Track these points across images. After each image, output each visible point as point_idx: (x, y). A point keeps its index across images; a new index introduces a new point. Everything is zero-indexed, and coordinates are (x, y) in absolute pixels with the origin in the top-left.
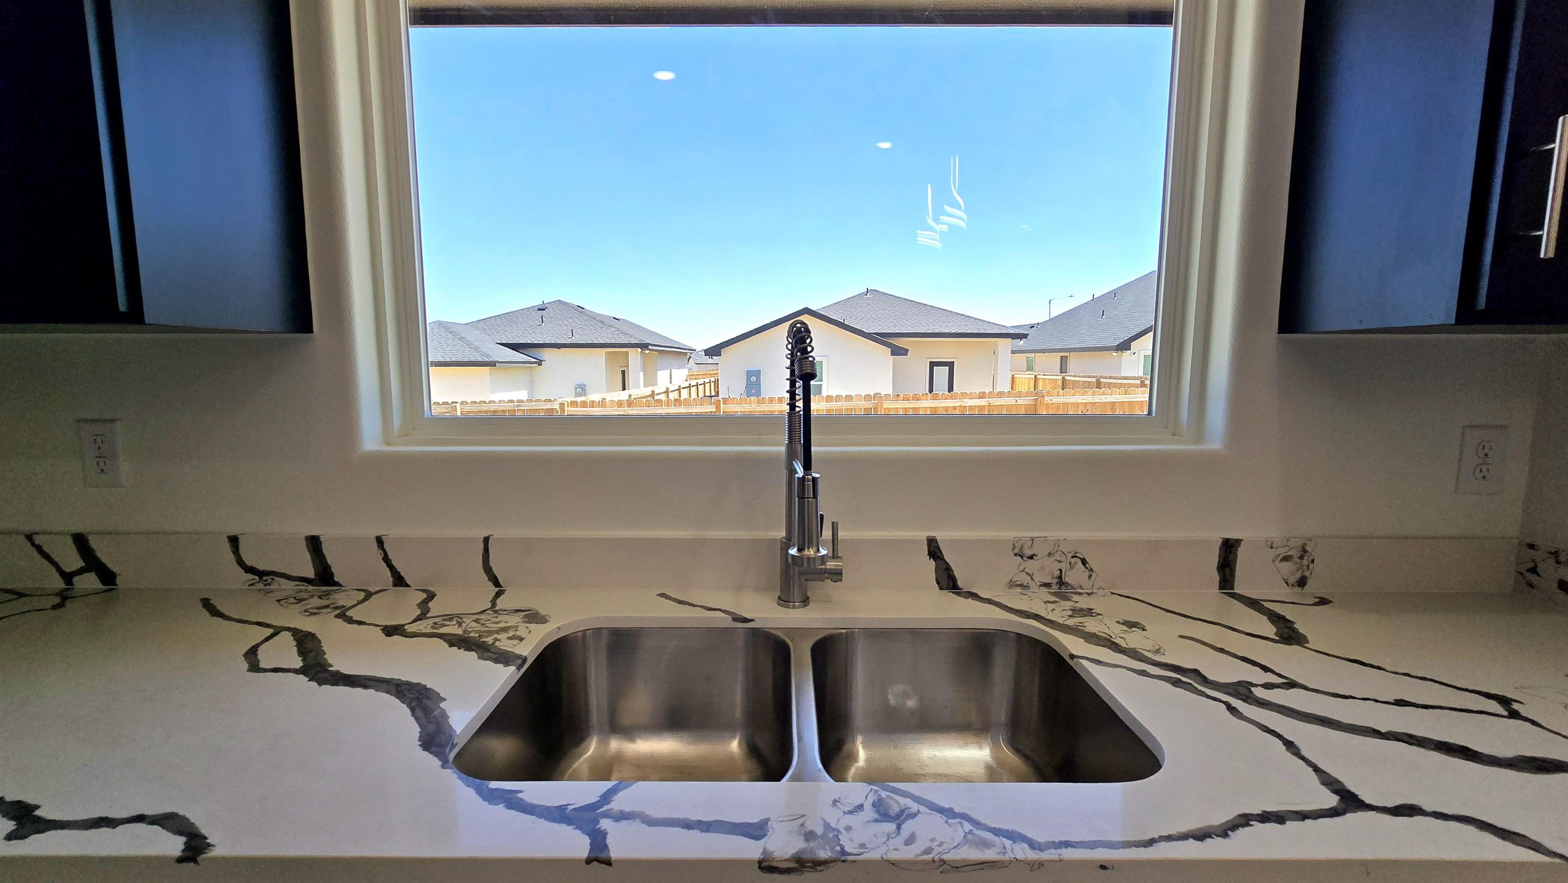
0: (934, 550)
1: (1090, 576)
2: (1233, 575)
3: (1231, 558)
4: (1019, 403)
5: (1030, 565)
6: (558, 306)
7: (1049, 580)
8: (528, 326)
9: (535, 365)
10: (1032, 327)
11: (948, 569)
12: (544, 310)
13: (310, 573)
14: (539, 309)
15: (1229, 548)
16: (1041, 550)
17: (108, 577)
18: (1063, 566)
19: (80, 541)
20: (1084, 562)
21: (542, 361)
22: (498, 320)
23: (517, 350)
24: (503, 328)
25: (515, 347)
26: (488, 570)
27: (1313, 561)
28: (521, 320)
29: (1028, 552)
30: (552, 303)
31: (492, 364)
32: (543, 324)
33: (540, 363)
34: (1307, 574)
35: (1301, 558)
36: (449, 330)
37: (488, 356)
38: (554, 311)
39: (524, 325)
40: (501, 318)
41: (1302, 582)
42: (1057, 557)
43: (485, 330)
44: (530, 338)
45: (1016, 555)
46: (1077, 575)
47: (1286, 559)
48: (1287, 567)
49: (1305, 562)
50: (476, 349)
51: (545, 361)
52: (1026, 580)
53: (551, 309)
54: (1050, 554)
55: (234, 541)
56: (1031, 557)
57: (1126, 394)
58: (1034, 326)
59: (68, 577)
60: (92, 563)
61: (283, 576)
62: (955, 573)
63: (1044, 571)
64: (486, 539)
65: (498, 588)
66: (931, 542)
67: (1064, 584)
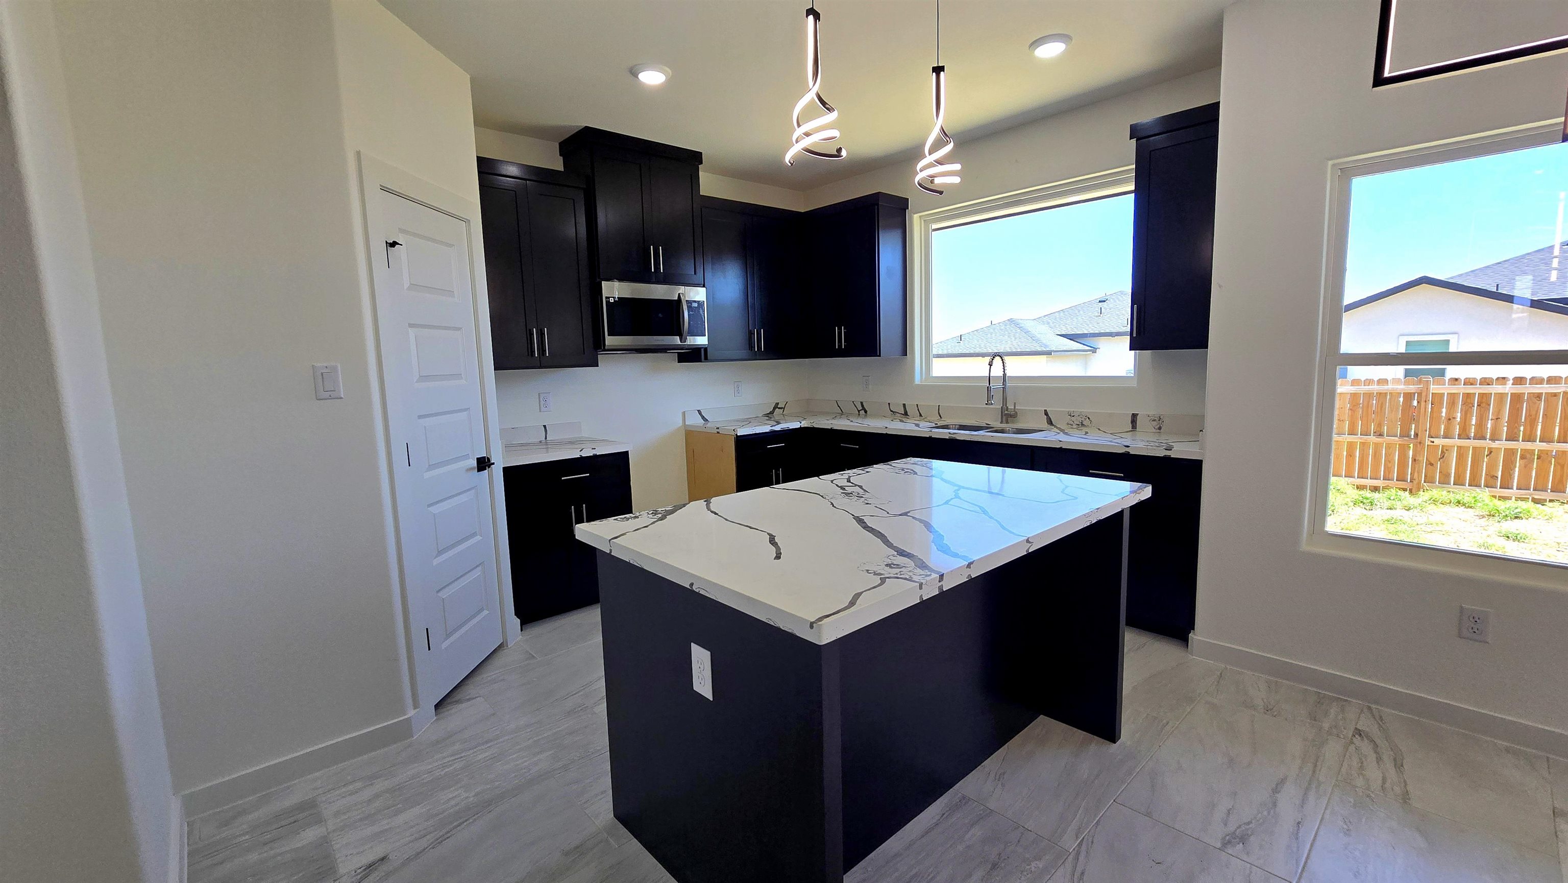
0: (1046, 413)
1: (1090, 423)
2: (1136, 425)
3: (1135, 418)
5: (1073, 419)
6: (1119, 297)
7: (1079, 423)
8: (1087, 318)
9: (1089, 352)
11: (1050, 419)
12: (1104, 301)
13: (903, 413)
14: (1100, 302)
15: (1134, 416)
16: (1076, 415)
17: (866, 412)
18: (1082, 419)
19: (862, 403)
20: (1089, 418)
21: (1096, 349)
22: (1062, 314)
23: (1075, 340)
24: (1065, 321)
25: (1072, 337)
27: (1163, 422)
28: (1081, 312)
29: (1073, 415)
30: (1114, 295)
31: (1048, 353)
32: (1101, 315)
33: (1094, 350)
34: (1161, 426)
35: (1159, 420)
36: (1018, 326)
37: (1046, 346)
38: (1115, 302)
39: (1083, 317)
40: (1064, 312)
41: (1160, 428)
42: (1081, 416)
43: (1048, 323)
44: (1087, 328)
46: (1086, 422)
47: (1155, 421)
48: (1155, 423)
49: (1160, 422)
50: (1037, 341)
51: (1099, 348)
52: (1072, 423)
53: (1111, 300)
54: (1079, 416)
55: (889, 404)
56: (1073, 416)
59: (859, 411)
60: (864, 409)
61: (898, 413)
62: (1052, 420)
63: (1077, 420)
64: (939, 406)
65: (941, 417)
66: (1045, 410)
67: (1082, 425)
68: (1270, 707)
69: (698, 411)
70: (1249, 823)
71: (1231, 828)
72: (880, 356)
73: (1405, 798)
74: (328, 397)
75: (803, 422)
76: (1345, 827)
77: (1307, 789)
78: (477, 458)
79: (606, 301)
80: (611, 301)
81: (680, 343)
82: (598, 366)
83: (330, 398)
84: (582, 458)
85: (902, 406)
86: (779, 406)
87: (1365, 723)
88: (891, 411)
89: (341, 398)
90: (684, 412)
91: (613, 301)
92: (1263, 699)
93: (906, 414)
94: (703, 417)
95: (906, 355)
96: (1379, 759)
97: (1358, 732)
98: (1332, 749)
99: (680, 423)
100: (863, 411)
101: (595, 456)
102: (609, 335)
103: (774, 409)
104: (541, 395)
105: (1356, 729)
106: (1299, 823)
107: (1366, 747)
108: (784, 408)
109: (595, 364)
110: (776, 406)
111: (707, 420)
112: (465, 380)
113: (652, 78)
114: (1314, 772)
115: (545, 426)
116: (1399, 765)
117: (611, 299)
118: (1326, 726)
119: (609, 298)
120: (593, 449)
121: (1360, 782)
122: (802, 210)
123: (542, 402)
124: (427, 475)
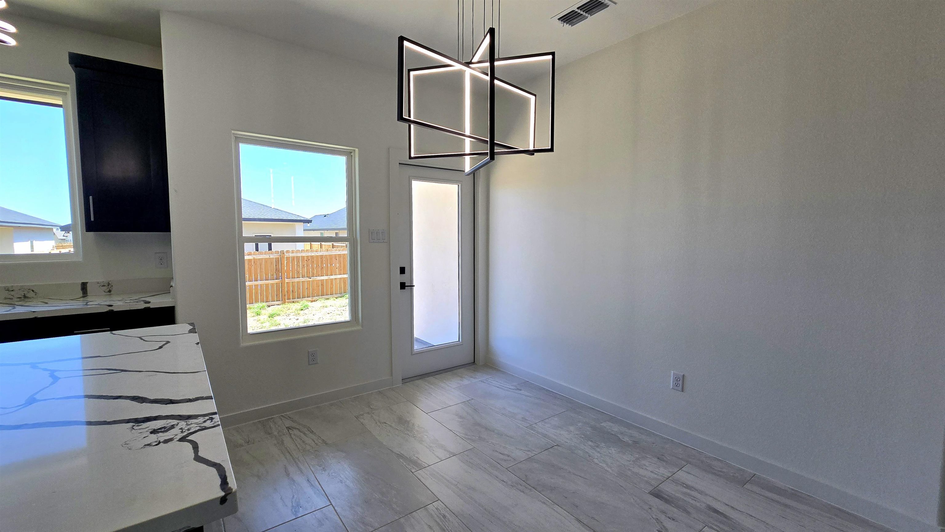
1: (36, 295)
2: (87, 291)
3: (85, 286)
4: (271, 257)
5: (12, 293)
7: (21, 296)
10: (325, 216)
15: (85, 284)
18: (25, 292)
20: (33, 291)
27: (112, 286)
34: (111, 289)
35: (108, 285)
41: (110, 291)
42: (22, 290)
45: (6, 290)
47: (104, 286)
48: (105, 288)
49: (110, 286)
52: (11, 297)
54: (18, 289)
56: (12, 291)
57: (327, 251)
58: (326, 216)
68: (247, 440)
70: (293, 496)
71: (290, 505)
73: (325, 442)
76: (321, 468)
77: (297, 464)
87: (288, 423)
92: (241, 439)
96: (304, 434)
97: (288, 428)
98: (287, 440)
105: (286, 427)
106: (308, 480)
107: (296, 432)
114: (291, 455)
116: (312, 432)
118: (276, 433)
121: (308, 447)
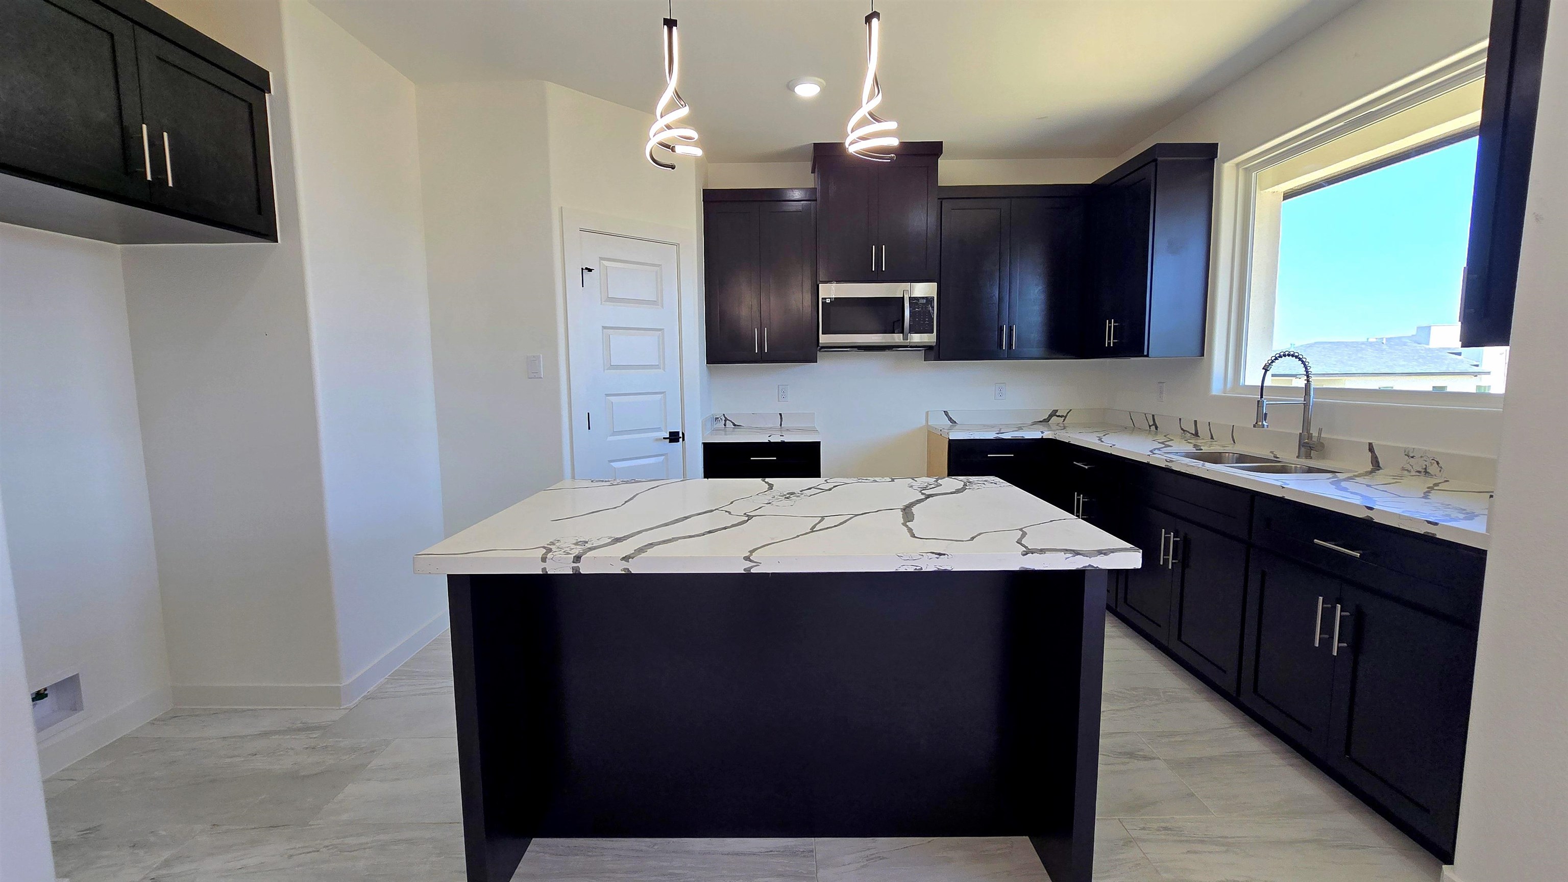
0: (1371, 448)
1: (1440, 471)
5: (1412, 461)
7: (1420, 470)
11: (1376, 457)
13: (1194, 433)
16: (1418, 454)
17: (1156, 428)
18: (1427, 463)
20: (1438, 463)
26: (1233, 437)
29: (1411, 455)
42: (1425, 458)
46: (1433, 469)
52: (1410, 468)
54: (1421, 457)
55: (1180, 419)
56: (1412, 457)
59: (1150, 426)
60: (1155, 424)
61: (1188, 432)
62: (1380, 460)
63: (1418, 465)
64: (1233, 426)
65: (1234, 442)
66: (1370, 444)
67: (1426, 472)
69: (944, 411)
72: (1147, 356)
74: (533, 377)
75: (1046, 433)
78: (670, 432)
79: (822, 302)
80: (827, 302)
81: (902, 341)
82: (817, 362)
83: (535, 378)
84: (770, 443)
85: (1193, 422)
86: (1057, 414)
88: (1182, 429)
89: (541, 378)
90: (928, 412)
91: (829, 302)
93: (1196, 434)
94: (950, 419)
95: (1204, 356)
99: (924, 423)
100: (1154, 427)
101: (783, 443)
102: (822, 334)
103: (1051, 416)
104: (780, 386)
108: (1066, 417)
109: (815, 360)
110: (1054, 413)
111: (955, 422)
112: (663, 370)
113: (807, 90)
115: (780, 414)
117: (827, 299)
119: (826, 299)
120: (781, 436)
122: (1089, 181)
123: (781, 393)
124: (610, 438)
